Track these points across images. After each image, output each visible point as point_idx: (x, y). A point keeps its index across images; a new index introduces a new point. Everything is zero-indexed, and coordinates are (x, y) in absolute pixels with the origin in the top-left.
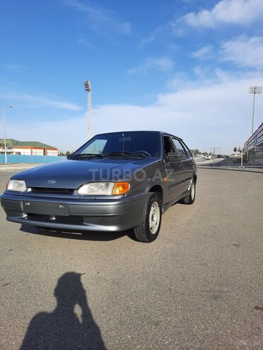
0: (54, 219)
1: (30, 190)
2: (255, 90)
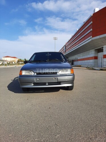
0: (48, 84)
1: (36, 74)
2: (55, 39)
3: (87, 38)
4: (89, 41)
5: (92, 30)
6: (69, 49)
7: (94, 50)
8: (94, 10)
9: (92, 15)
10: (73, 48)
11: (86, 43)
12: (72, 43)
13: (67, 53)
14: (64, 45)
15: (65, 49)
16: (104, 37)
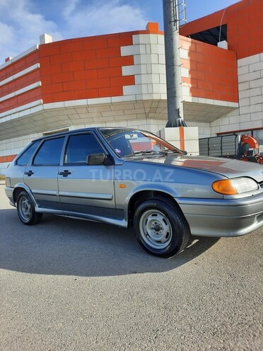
3: (23, 103)
5: (40, 83)
9: (37, 47)
16: (75, 108)
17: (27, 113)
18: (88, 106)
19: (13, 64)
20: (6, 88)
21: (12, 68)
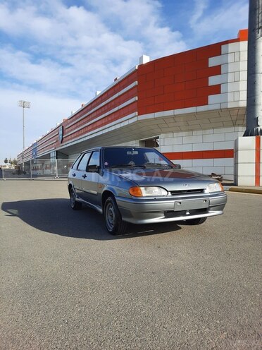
1: (170, 193)
2: (24, 105)
3: (124, 115)
4: (131, 121)
5: (137, 98)
6: (75, 135)
7: (138, 141)
8: (141, 58)
9: (137, 68)
10: (86, 135)
11: (122, 125)
12: (82, 122)
13: (68, 145)
14: (59, 124)
15: (63, 135)
16: (163, 118)
17: (126, 123)
18: (174, 117)
19: (119, 83)
20: (113, 103)
21: (118, 86)
